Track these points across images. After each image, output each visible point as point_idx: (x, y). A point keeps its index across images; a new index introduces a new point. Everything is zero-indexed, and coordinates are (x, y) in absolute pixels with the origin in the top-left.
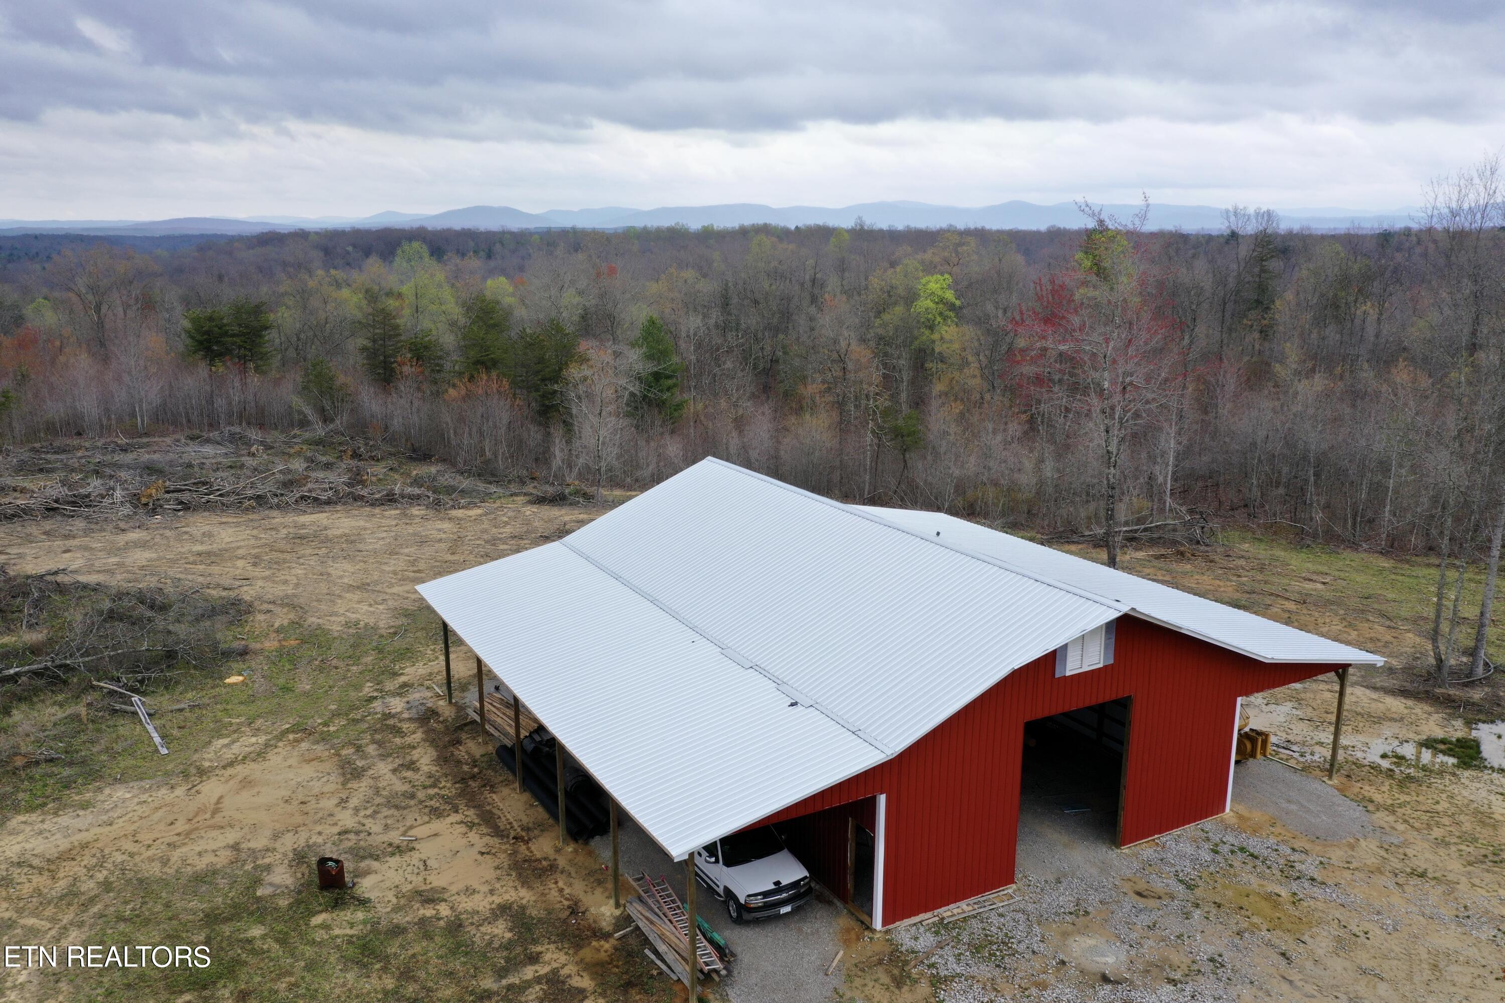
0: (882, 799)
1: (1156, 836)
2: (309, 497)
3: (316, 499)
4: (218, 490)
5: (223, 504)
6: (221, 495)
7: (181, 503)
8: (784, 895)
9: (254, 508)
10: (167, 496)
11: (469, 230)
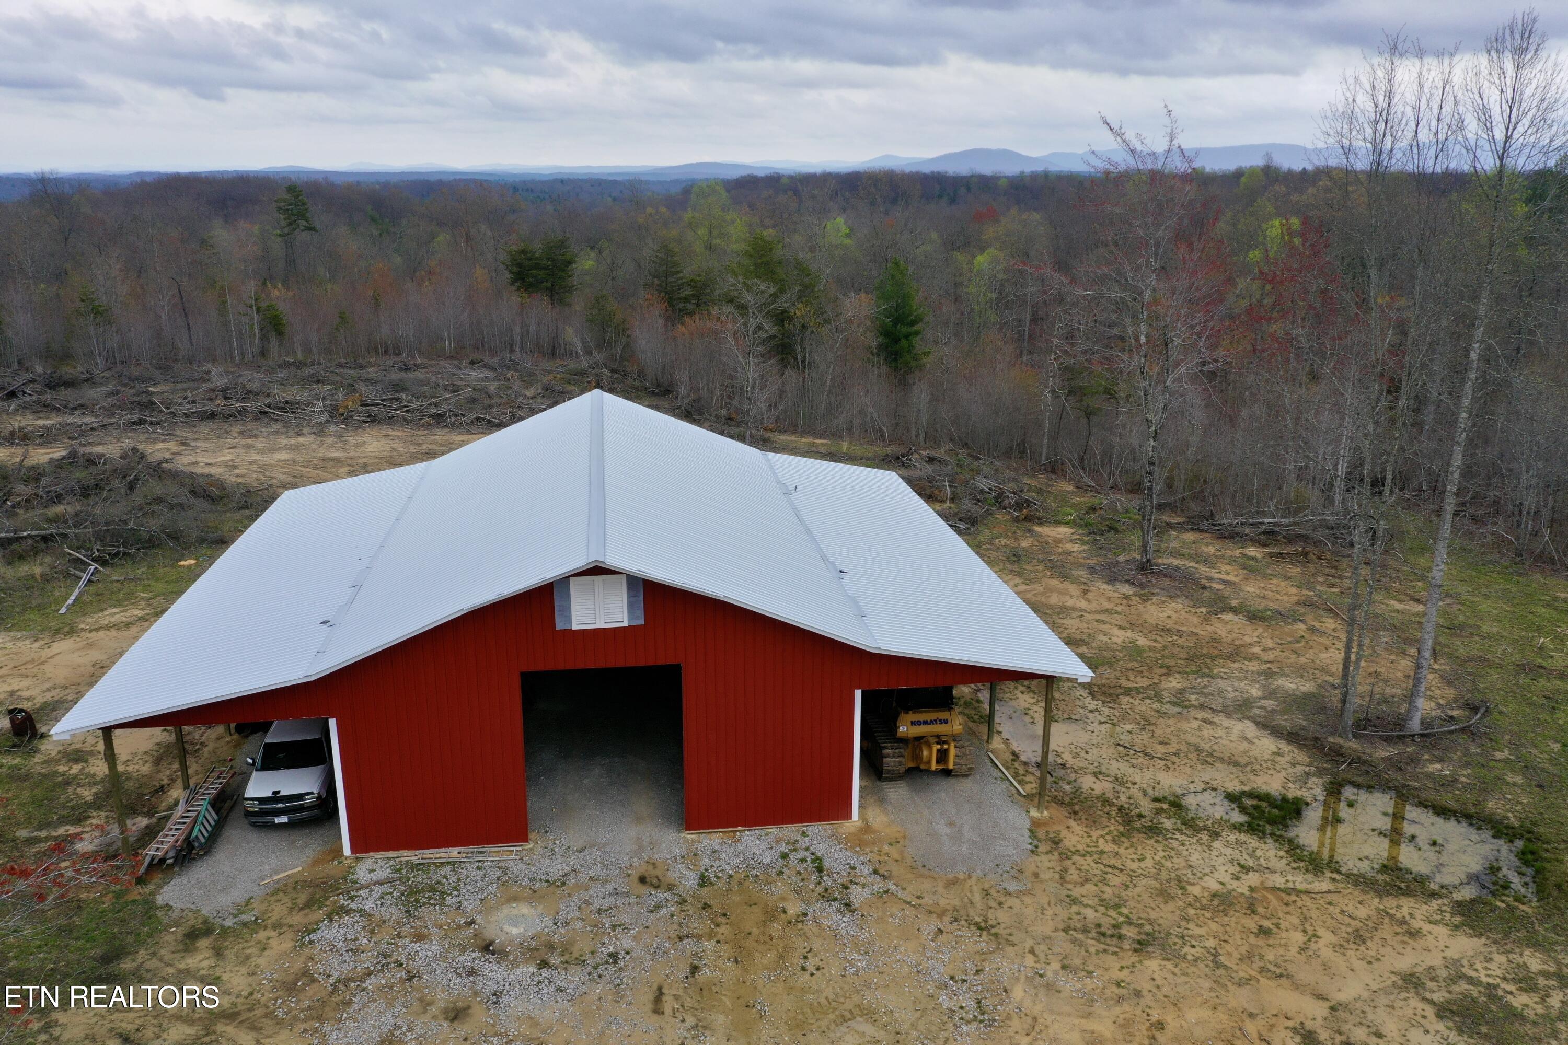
0: (332, 723)
1: (740, 828)
2: (484, 419)
3: (489, 422)
4: (405, 406)
5: (405, 420)
6: (407, 411)
7: (369, 416)
8: (280, 805)
9: (430, 425)
10: (361, 408)
11: (939, 173)
